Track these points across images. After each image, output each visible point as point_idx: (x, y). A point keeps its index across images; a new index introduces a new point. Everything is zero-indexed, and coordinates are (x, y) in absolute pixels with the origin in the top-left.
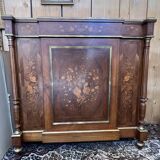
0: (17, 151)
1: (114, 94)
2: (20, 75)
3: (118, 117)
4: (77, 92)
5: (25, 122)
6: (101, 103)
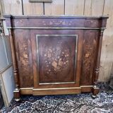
0: (17, 100)
1: (78, 66)
2: (17, 53)
3: (81, 79)
4: (55, 64)
5: (22, 82)
6: (70, 71)
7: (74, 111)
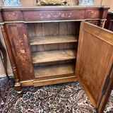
0: (20, 92)
2: (13, 49)
5: (21, 76)
7: (72, 96)
